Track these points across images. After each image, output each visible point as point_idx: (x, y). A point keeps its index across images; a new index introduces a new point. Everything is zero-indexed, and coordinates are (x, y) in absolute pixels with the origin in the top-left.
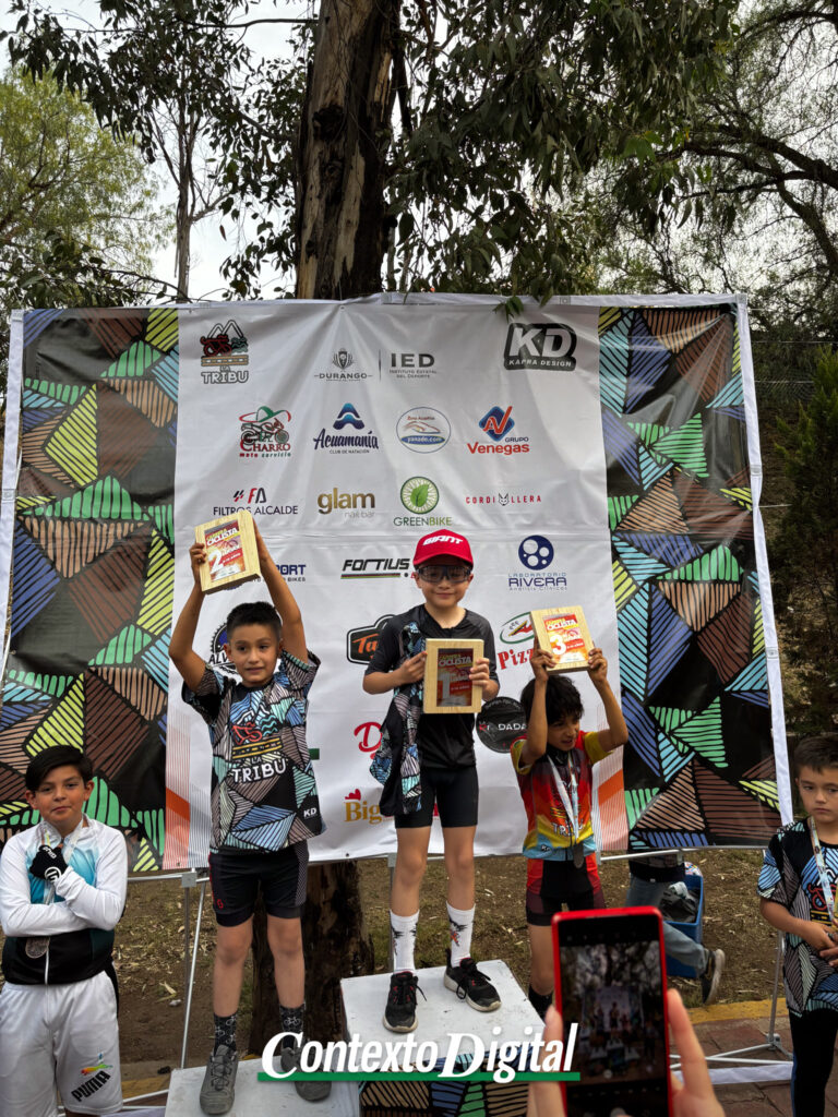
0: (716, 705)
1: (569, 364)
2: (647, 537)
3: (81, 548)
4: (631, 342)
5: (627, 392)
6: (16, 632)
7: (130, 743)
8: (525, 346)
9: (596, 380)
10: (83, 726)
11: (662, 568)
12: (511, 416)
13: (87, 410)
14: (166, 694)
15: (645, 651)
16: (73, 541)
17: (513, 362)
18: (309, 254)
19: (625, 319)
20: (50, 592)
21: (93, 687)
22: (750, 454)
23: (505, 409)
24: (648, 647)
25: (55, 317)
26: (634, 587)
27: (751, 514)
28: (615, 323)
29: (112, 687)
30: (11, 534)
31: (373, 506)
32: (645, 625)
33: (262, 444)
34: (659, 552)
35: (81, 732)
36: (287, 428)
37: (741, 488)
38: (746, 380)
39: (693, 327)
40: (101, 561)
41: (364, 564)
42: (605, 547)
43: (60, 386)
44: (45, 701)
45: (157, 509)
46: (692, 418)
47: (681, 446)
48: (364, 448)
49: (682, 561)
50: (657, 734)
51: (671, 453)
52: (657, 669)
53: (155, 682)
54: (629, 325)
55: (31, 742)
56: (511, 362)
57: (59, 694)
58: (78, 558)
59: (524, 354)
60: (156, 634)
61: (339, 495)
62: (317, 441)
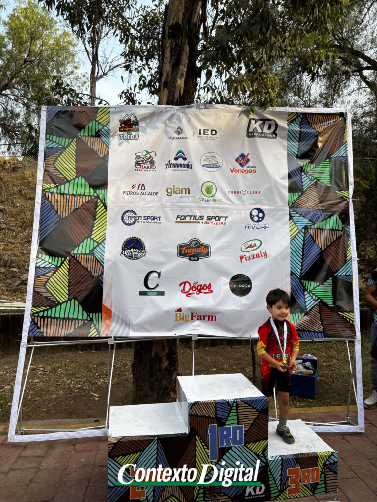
0: (330, 281)
1: (274, 136)
2: (304, 210)
3: (68, 206)
4: (301, 128)
5: (299, 149)
6: (42, 239)
7: (87, 286)
8: (256, 128)
9: (285, 143)
10: (68, 278)
11: (310, 223)
12: (249, 157)
13: (72, 149)
14: (103, 266)
15: (301, 257)
16: (65, 203)
17: (251, 134)
18: (165, 87)
19: (299, 117)
20: (56, 223)
21: (73, 262)
22: (349, 177)
23: (246, 155)
24: (302, 256)
25: (60, 109)
26: (298, 231)
27: (348, 202)
28: (294, 119)
29: (80, 263)
30: (40, 199)
31: (189, 193)
32: (302, 246)
33: (144, 165)
34: (309, 217)
35: (67, 281)
36: (155, 159)
37: (345, 191)
38: (349, 145)
39: (328, 122)
40: (77, 212)
41: (185, 217)
42: (286, 214)
43: (61, 139)
44: (53, 268)
45: (100, 191)
46: (325, 161)
47: (319, 173)
48: (187, 169)
49: (319, 221)
50: (304, 292)
51: (315, 175)
52: (306, 264)
53: (98, 261)
54: (300, 120)
55: (48, 283)
56: (250, 134)
57: (59, 265)
58: (67, 210)
59: (255, 131)
60: (99, 242)
61: (175, 188)
62: (167, 165)
